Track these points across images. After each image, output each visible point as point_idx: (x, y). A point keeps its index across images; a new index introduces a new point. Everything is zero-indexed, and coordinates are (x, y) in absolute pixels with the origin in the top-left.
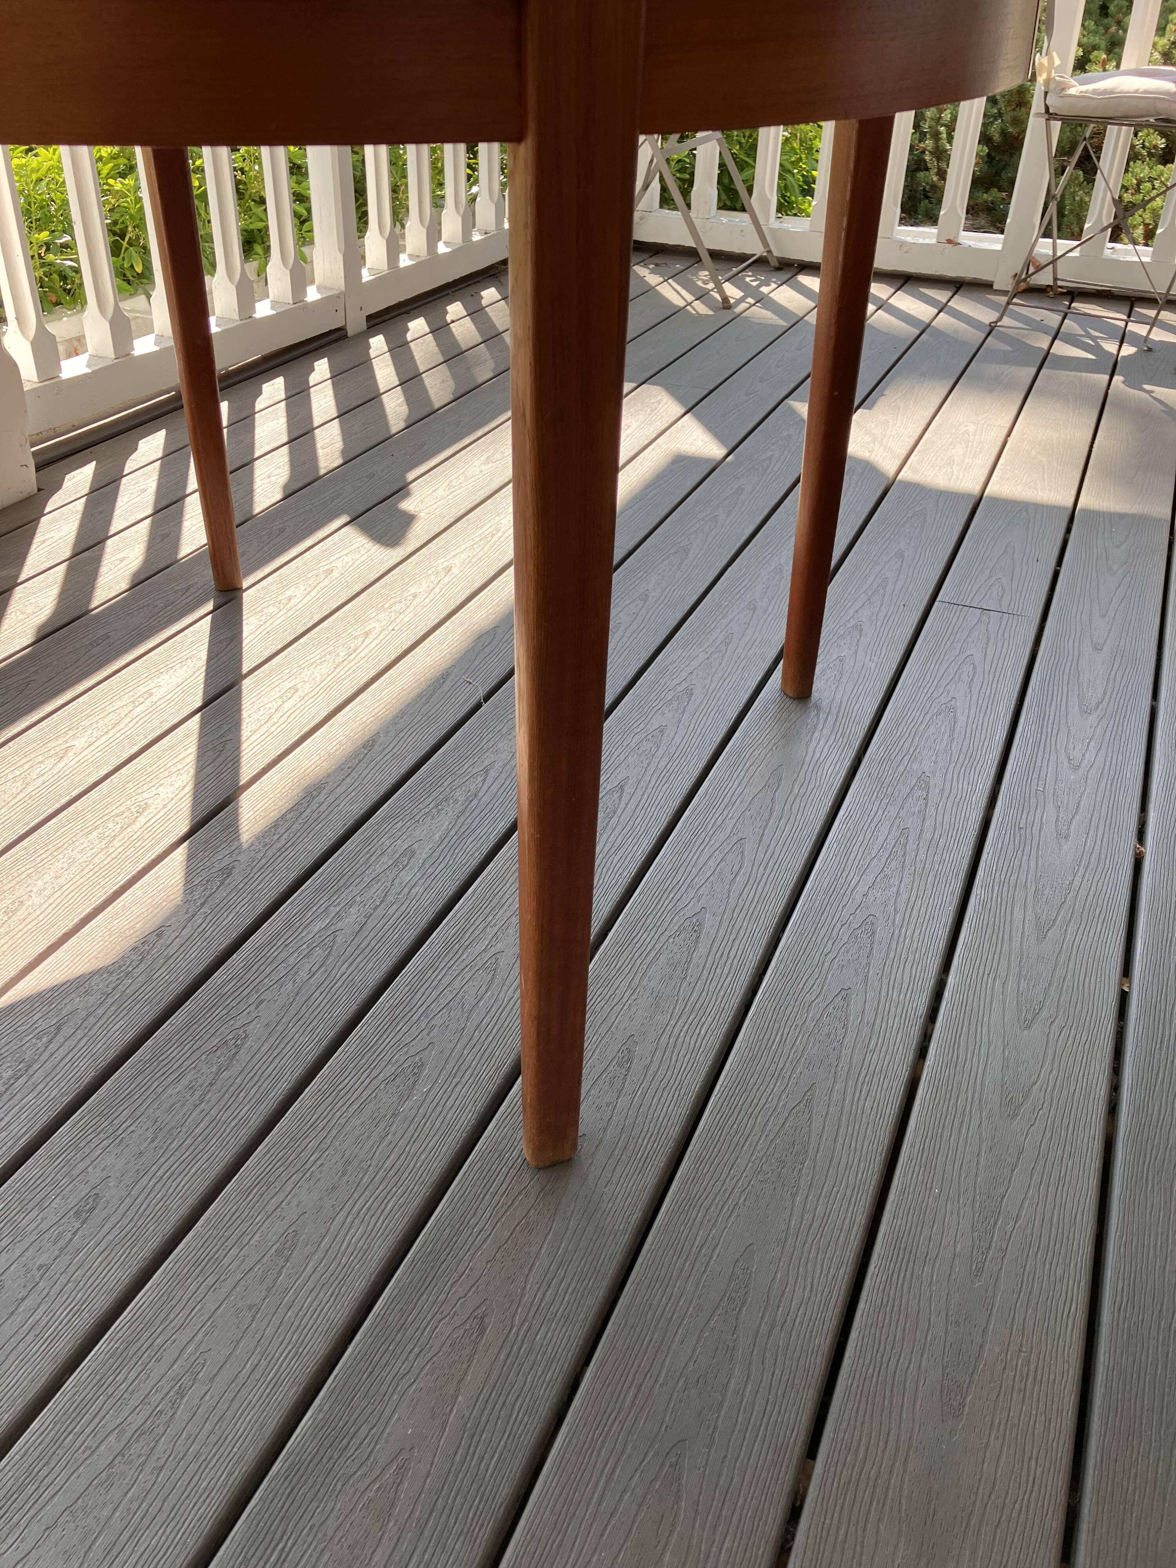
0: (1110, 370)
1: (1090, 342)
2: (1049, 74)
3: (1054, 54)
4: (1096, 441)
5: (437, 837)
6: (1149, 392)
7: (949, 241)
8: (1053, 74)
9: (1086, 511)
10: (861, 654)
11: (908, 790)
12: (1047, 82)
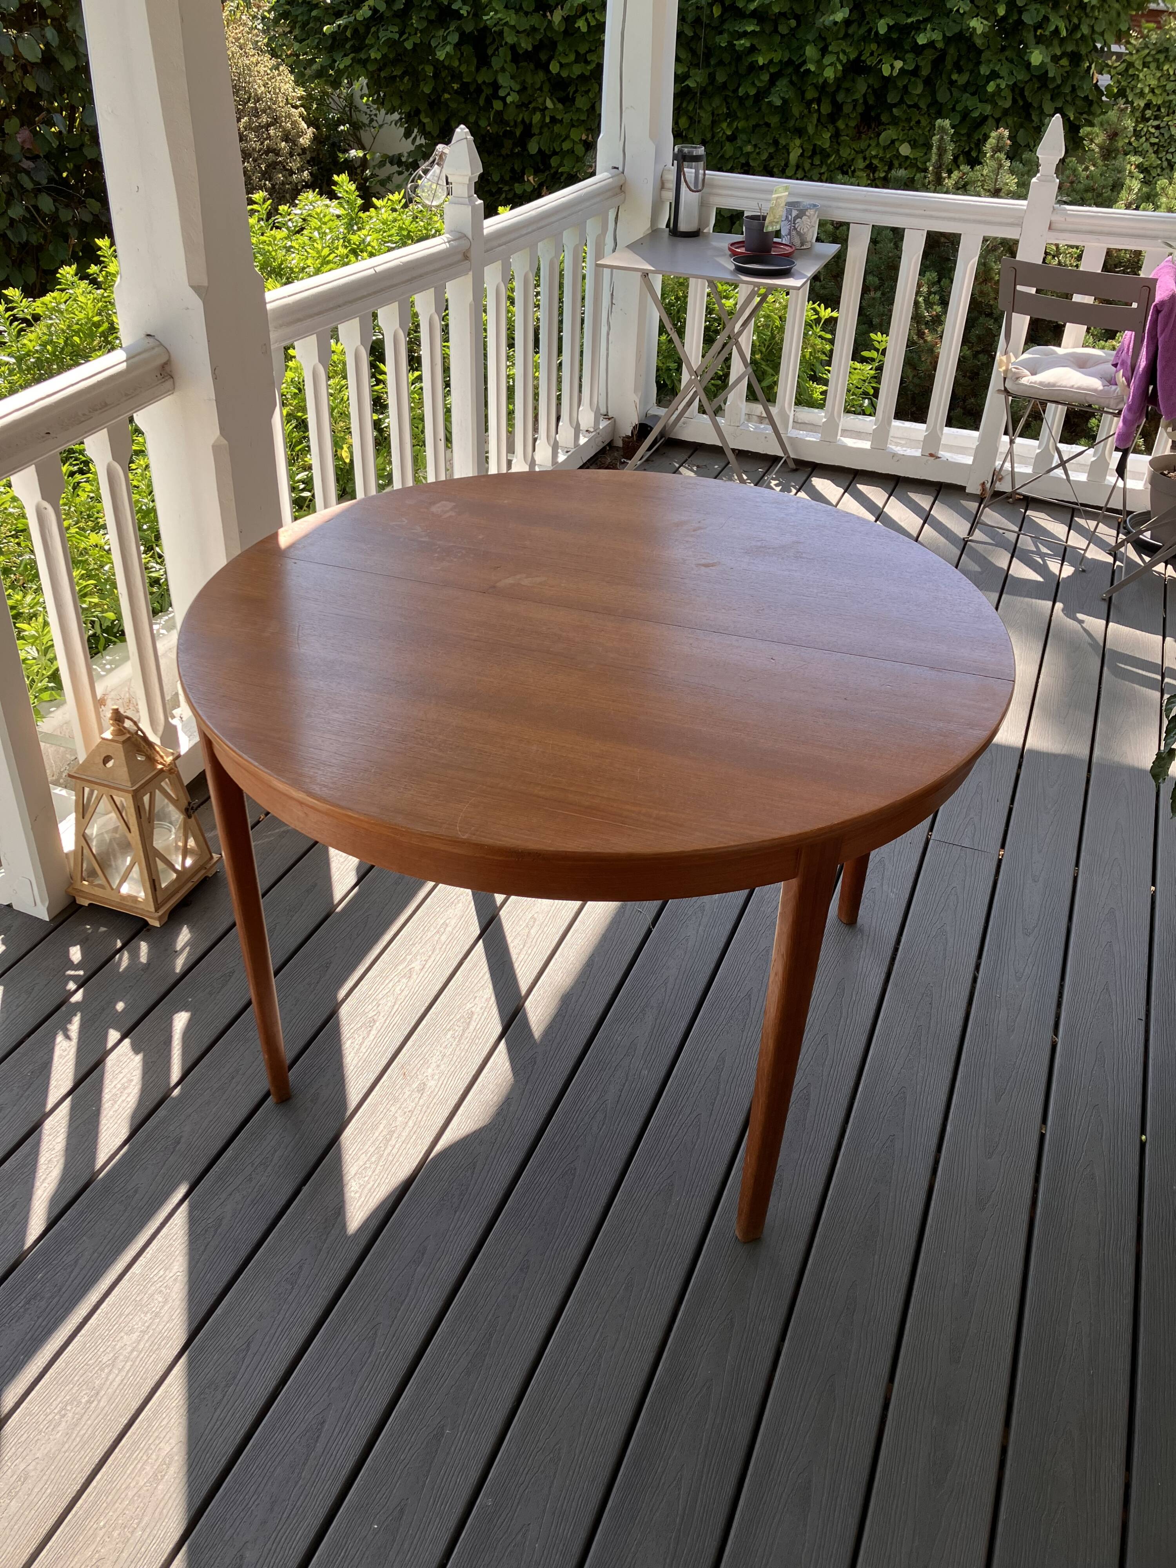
0: (1052, 597)
1: (1040, 560)
2: (1007, 366)
3: (1011, 354)
4: (1041, 676)
5: (647, 1034)
6: (1081, 622)
7: (931, 455)
8: (1010, 366)
9: (1031, 751)
10: (885, 887)
11: (920, 997)
12: (1006, 371)
